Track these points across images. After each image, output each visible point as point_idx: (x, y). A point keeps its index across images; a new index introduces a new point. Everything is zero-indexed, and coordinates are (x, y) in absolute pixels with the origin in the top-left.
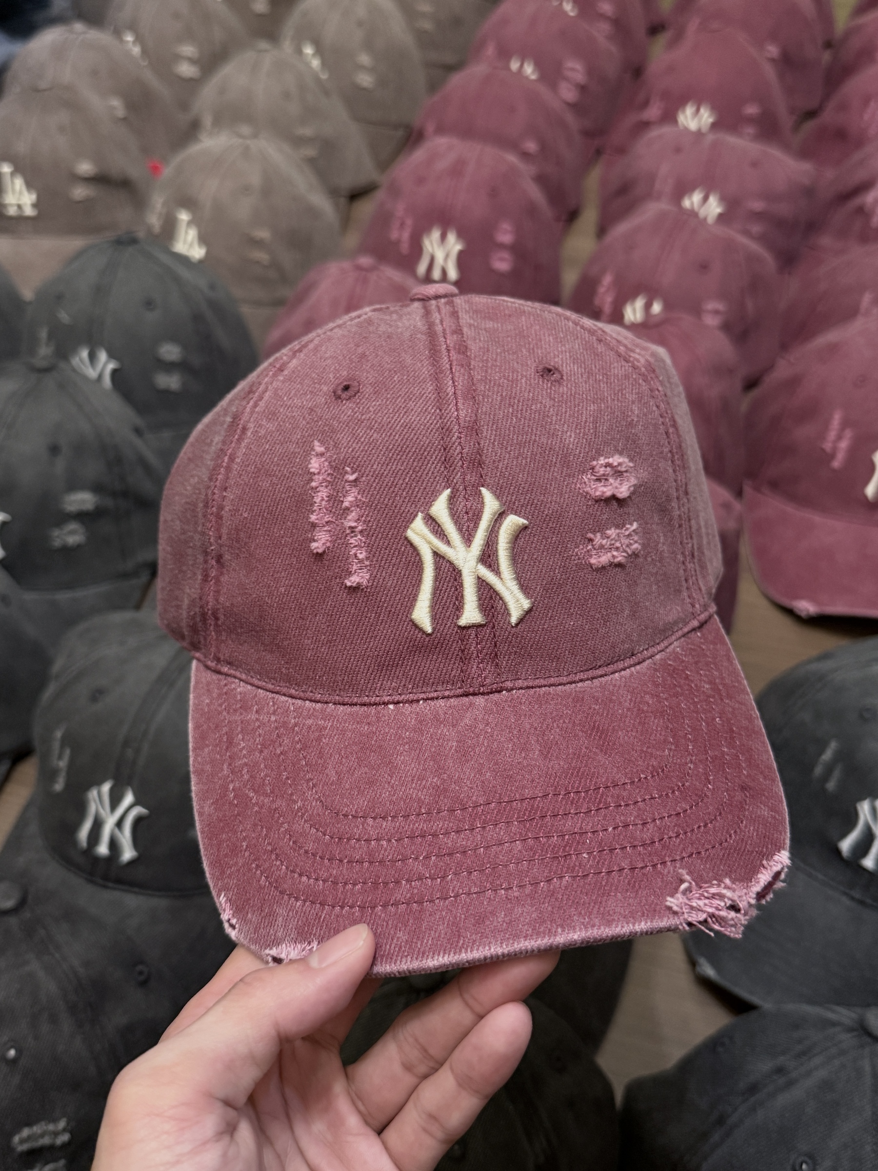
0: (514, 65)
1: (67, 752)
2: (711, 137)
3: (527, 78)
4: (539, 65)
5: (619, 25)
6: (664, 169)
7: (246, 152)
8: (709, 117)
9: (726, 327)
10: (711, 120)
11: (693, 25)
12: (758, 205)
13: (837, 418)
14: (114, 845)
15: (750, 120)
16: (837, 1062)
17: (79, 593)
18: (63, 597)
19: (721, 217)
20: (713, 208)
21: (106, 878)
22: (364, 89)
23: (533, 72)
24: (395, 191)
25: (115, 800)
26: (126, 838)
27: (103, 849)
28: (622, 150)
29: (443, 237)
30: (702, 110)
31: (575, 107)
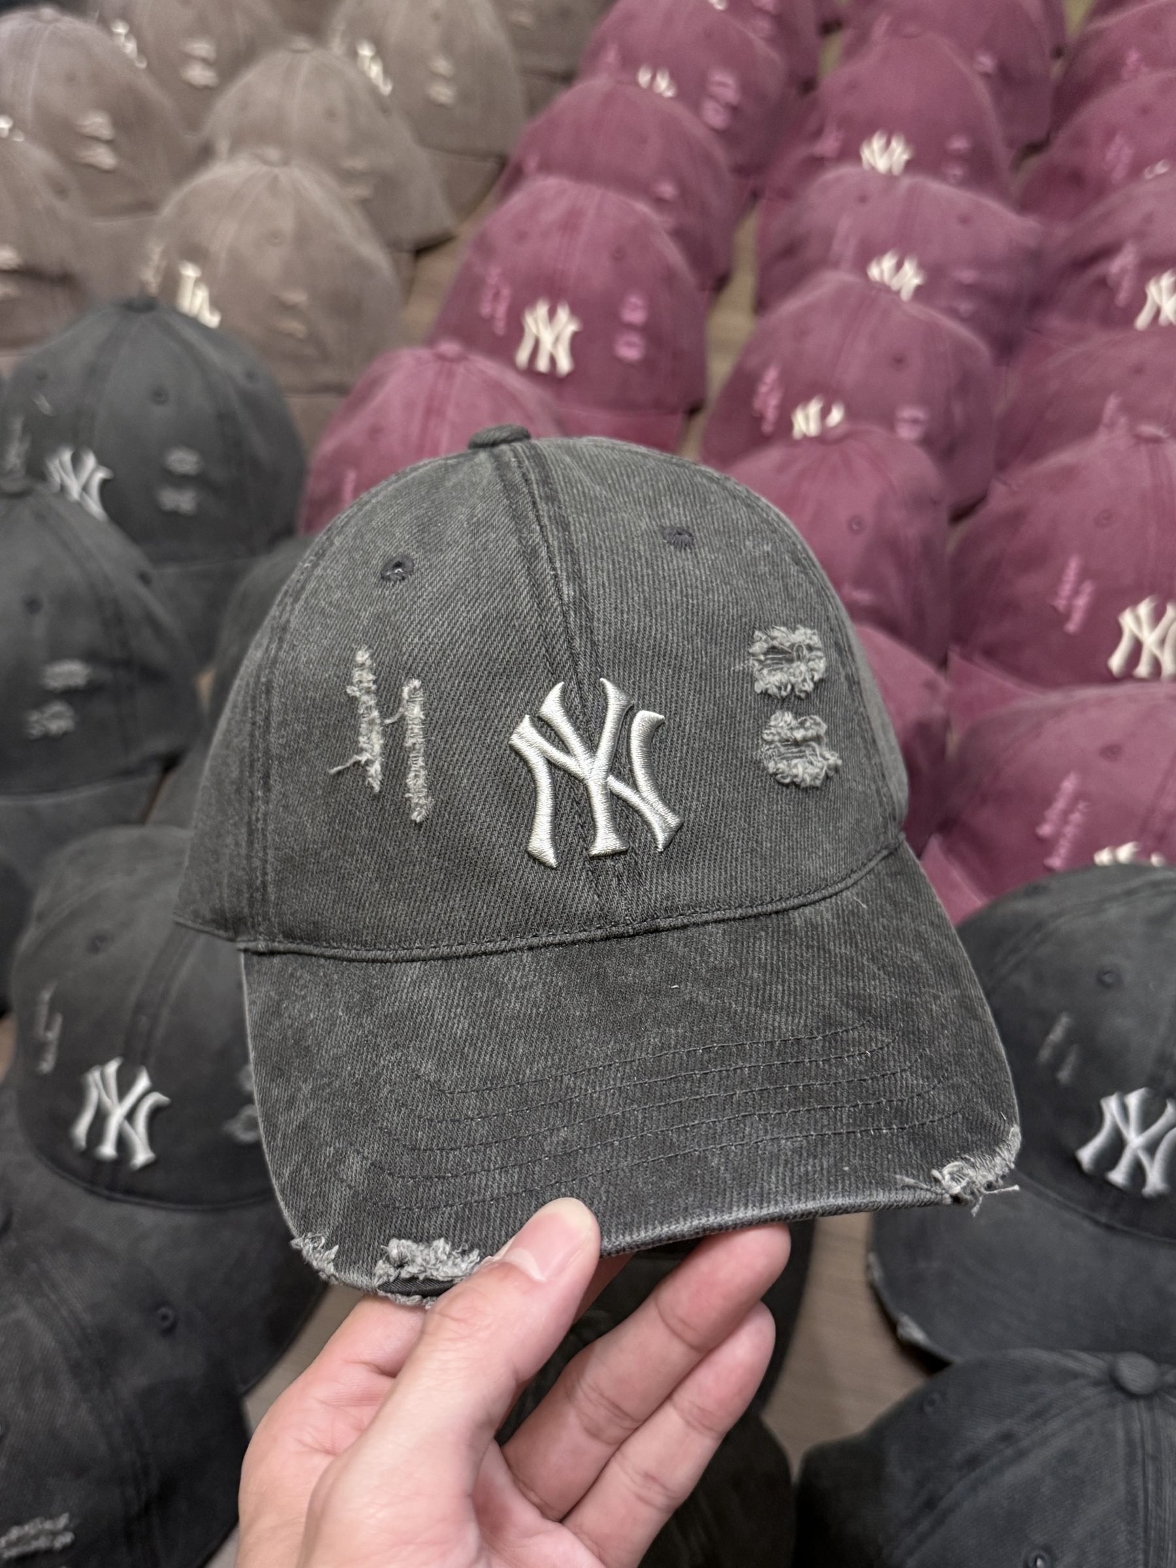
0: (644, 78)
1: (59, 1020)
2: (906, 182)
3: (660, 96)
4: (675, 78)
5: (783, 23)
6: (844, 225)
7: (273, 185)
8: (903, 152)
9: (927, 441)
10: (905, 157)
11: (880, 27)
12: (967, 275)
13: (1073, 568)
14: (123, 1144)
15: (959, 157)
16: (1080, 1427)
17: (65, 798)
18: (44, 802)
19: (919, 291)
20: (910, 278)
21: (112, 1188)
22: (441, 106)
23: (668, 88)
24: (484, 247)
25: (124, 1085)
26: (139, 1136)
27: (108, 1150)
28: (786, 195)
29: (552, 313)
30: (894, 144)
31: (726, 135)
